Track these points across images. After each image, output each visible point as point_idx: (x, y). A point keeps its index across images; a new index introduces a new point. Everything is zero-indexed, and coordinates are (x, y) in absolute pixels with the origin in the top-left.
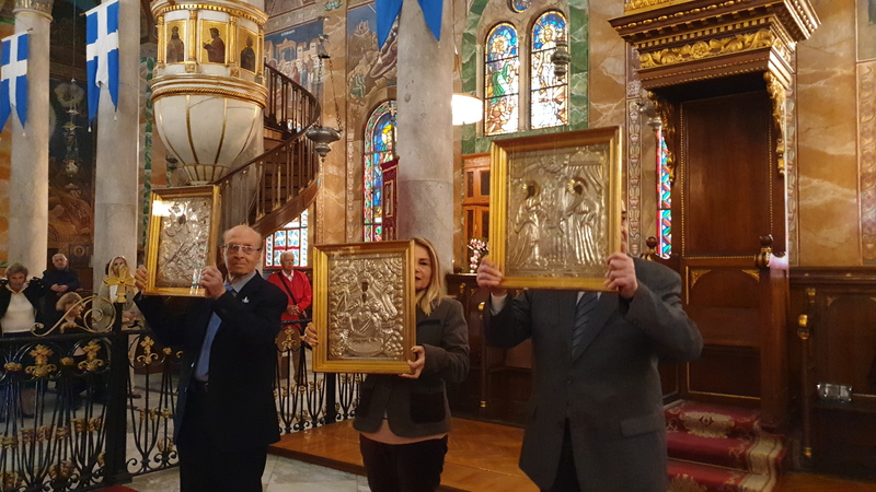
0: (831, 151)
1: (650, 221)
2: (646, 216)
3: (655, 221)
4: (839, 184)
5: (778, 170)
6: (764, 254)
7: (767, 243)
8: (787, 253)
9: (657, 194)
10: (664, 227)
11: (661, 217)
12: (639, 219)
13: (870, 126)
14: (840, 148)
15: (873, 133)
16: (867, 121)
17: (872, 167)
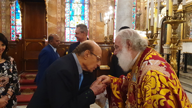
0: (52, 16)
1: (9, 28)
2: (7, 27)
3: (10, 28)
4: (53, 23)
5: (46, 21)
6: (44, 39)
7: (45, 37)
8: (47, 39)
9: (10, 22)
10: (12, 30)
11: (12, 28)
12: (5, 28)
13: (59, 12)
14: (54, 15)
15: (60, 13)
16: (59, 10)
17: (59, 20)
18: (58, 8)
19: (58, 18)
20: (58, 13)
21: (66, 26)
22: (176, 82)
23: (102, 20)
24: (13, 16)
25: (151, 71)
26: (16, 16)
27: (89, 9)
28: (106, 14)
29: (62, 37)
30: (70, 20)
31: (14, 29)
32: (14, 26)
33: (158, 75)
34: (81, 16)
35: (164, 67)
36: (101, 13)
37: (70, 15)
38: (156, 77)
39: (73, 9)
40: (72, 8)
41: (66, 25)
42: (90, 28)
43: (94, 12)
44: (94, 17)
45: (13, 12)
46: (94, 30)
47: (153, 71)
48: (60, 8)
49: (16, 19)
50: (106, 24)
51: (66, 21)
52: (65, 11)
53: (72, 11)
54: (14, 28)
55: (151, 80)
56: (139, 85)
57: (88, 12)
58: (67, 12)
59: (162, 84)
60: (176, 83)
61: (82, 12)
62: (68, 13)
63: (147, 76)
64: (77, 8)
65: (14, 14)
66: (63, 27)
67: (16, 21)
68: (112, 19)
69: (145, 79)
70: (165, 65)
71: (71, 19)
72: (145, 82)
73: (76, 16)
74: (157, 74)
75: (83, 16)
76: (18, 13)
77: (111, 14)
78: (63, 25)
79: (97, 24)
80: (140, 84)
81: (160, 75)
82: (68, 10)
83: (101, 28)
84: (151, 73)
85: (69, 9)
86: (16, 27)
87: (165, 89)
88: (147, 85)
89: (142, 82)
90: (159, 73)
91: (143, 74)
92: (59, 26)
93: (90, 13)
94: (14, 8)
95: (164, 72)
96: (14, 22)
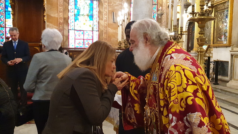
5: (44, 20)
10: (1, 33)
13: (61, 10)
14: (54, 15)
15: (62, 12)
16: (61, 8)
17: (62, 21)
18: (59, 5)
19: (60, 18)
20: (60, 12)
21: (69, 29)
22: (205, 78)
23: (115, 21)
24: (2, 15)
25: (175, 66)
26: (6, 15)
27: (99, 7)
28: (119, 13)
29: (65, 42)
30: (75, 20)
31: (4, 32)
32: (4, 27)
33: (184, 70)
34: (89, 15)
35: (190, 61)
36: (113, 13)
37: (74, 15)
38: (181, 73)
39: (79, 6)
40: (77, 6)
41: (69, 27)
42: (101, 31)
43: (105, 11)
44: (106, 16)
45: (2, 9)
46: (106, 33)
47: (177, 66)
48: (62, 6)
49: (5, 19)
50: (120, 25)
51: (69, 22)
52: (69, 10)
53: (77, 10)
54: (3, 30)
55: (175, 76)
56: (161, 84)
57: (98, 10)
58: (71, 11)
59: (189, 80)
60: (205, 80)
61: (90, 11)
62: (73, 12)
63: (170, 71)
64: (84, 6)
65: (3, 12)
66: (65, 29)
67: (5, 22)
68: (127, 18)
69: (169, 76)
70: (191, 59)
71: (77, 20)
72: (169, 79)
73: (82, 15)
74: (182, 69)
75: (92, 16)
76: (8, 11)
77: (126, 13)
78: (66, 27)
79: (109, 25)
80: (162, 82)
81: (185, 70)
82: (73, 9)
83: (114, 31)
84: (175, 67)
85: (73, 6)
86: (6, 29)
87: (192, 86)
88: (171, 83)
89: (165, 79)
90: (184, 67)
91: (165, 70)
92: (61, 28)
93: (100, 12)
94: (3, 5)
95: (190, 66)
96: (3, 23)
